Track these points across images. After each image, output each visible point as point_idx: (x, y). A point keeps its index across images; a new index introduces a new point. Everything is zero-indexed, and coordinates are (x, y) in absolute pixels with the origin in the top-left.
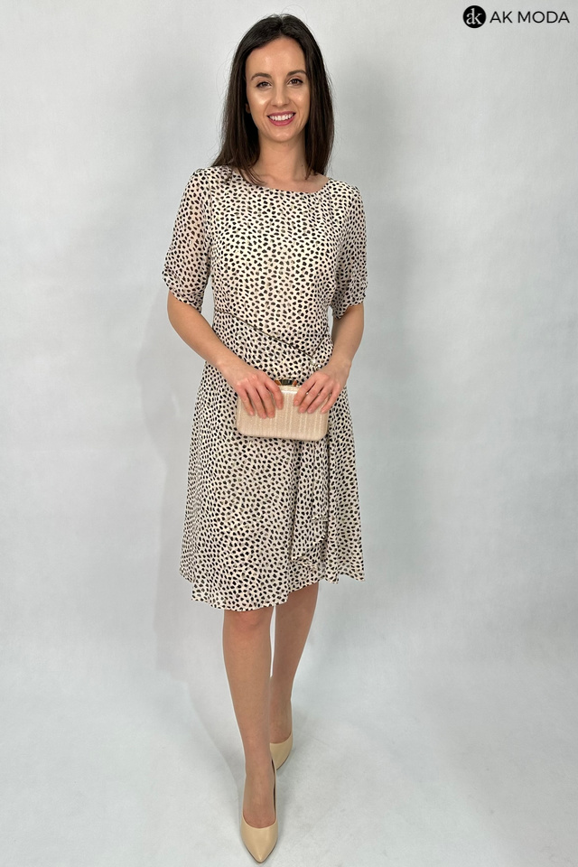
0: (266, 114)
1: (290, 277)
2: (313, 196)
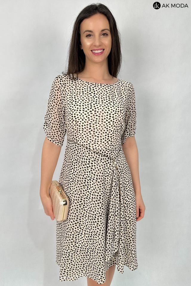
0: (90, 50)
1: (103, 123)
2: (112, 86)
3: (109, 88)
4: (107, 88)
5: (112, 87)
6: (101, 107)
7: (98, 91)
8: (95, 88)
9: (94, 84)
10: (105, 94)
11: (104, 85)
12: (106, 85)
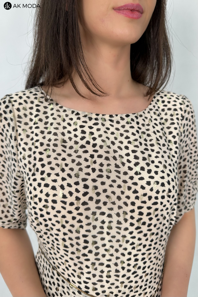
2: (141, 116)
3: (134, 124)
4: (127, 127)
5: (140, 120)
6: (115, 189)
7: (104, 138)
8: (95, 127)
9: (94, 116)
10: (123, 146)
11: (118, 118)
12: (124, 116)
